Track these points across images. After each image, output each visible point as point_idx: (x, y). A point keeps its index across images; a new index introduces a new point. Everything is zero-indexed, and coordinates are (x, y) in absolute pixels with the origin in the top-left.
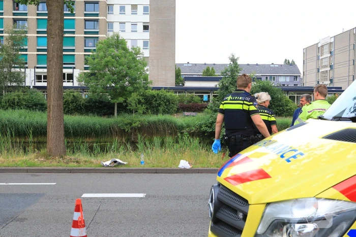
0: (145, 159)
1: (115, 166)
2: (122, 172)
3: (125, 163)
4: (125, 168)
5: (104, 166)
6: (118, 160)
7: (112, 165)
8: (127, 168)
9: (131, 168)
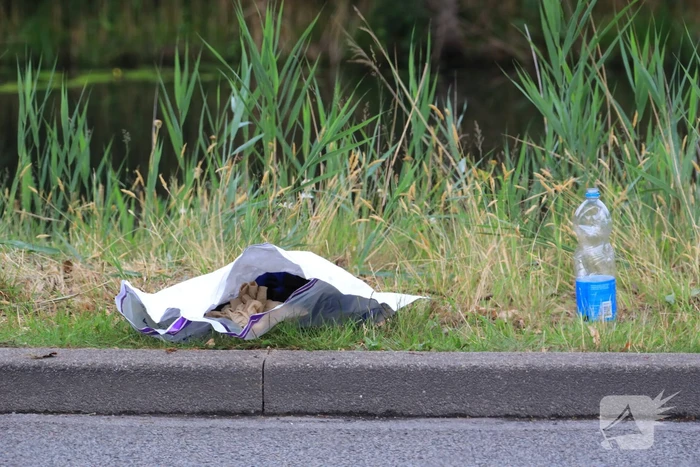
0: (624, 255)
1: (276, 337)
2: (359, 400)
3: (394, 300)
4: (393, 357)
5: (146, 333)
6: (311, 265)
7: (240, 320)
8: (422, 360)
9: (462, 360)
